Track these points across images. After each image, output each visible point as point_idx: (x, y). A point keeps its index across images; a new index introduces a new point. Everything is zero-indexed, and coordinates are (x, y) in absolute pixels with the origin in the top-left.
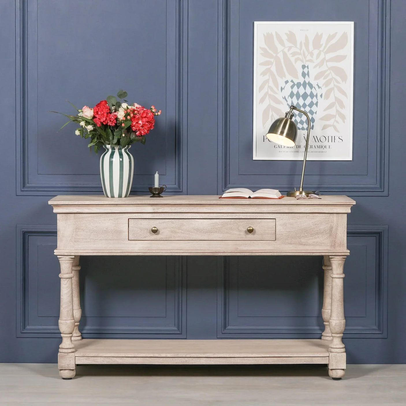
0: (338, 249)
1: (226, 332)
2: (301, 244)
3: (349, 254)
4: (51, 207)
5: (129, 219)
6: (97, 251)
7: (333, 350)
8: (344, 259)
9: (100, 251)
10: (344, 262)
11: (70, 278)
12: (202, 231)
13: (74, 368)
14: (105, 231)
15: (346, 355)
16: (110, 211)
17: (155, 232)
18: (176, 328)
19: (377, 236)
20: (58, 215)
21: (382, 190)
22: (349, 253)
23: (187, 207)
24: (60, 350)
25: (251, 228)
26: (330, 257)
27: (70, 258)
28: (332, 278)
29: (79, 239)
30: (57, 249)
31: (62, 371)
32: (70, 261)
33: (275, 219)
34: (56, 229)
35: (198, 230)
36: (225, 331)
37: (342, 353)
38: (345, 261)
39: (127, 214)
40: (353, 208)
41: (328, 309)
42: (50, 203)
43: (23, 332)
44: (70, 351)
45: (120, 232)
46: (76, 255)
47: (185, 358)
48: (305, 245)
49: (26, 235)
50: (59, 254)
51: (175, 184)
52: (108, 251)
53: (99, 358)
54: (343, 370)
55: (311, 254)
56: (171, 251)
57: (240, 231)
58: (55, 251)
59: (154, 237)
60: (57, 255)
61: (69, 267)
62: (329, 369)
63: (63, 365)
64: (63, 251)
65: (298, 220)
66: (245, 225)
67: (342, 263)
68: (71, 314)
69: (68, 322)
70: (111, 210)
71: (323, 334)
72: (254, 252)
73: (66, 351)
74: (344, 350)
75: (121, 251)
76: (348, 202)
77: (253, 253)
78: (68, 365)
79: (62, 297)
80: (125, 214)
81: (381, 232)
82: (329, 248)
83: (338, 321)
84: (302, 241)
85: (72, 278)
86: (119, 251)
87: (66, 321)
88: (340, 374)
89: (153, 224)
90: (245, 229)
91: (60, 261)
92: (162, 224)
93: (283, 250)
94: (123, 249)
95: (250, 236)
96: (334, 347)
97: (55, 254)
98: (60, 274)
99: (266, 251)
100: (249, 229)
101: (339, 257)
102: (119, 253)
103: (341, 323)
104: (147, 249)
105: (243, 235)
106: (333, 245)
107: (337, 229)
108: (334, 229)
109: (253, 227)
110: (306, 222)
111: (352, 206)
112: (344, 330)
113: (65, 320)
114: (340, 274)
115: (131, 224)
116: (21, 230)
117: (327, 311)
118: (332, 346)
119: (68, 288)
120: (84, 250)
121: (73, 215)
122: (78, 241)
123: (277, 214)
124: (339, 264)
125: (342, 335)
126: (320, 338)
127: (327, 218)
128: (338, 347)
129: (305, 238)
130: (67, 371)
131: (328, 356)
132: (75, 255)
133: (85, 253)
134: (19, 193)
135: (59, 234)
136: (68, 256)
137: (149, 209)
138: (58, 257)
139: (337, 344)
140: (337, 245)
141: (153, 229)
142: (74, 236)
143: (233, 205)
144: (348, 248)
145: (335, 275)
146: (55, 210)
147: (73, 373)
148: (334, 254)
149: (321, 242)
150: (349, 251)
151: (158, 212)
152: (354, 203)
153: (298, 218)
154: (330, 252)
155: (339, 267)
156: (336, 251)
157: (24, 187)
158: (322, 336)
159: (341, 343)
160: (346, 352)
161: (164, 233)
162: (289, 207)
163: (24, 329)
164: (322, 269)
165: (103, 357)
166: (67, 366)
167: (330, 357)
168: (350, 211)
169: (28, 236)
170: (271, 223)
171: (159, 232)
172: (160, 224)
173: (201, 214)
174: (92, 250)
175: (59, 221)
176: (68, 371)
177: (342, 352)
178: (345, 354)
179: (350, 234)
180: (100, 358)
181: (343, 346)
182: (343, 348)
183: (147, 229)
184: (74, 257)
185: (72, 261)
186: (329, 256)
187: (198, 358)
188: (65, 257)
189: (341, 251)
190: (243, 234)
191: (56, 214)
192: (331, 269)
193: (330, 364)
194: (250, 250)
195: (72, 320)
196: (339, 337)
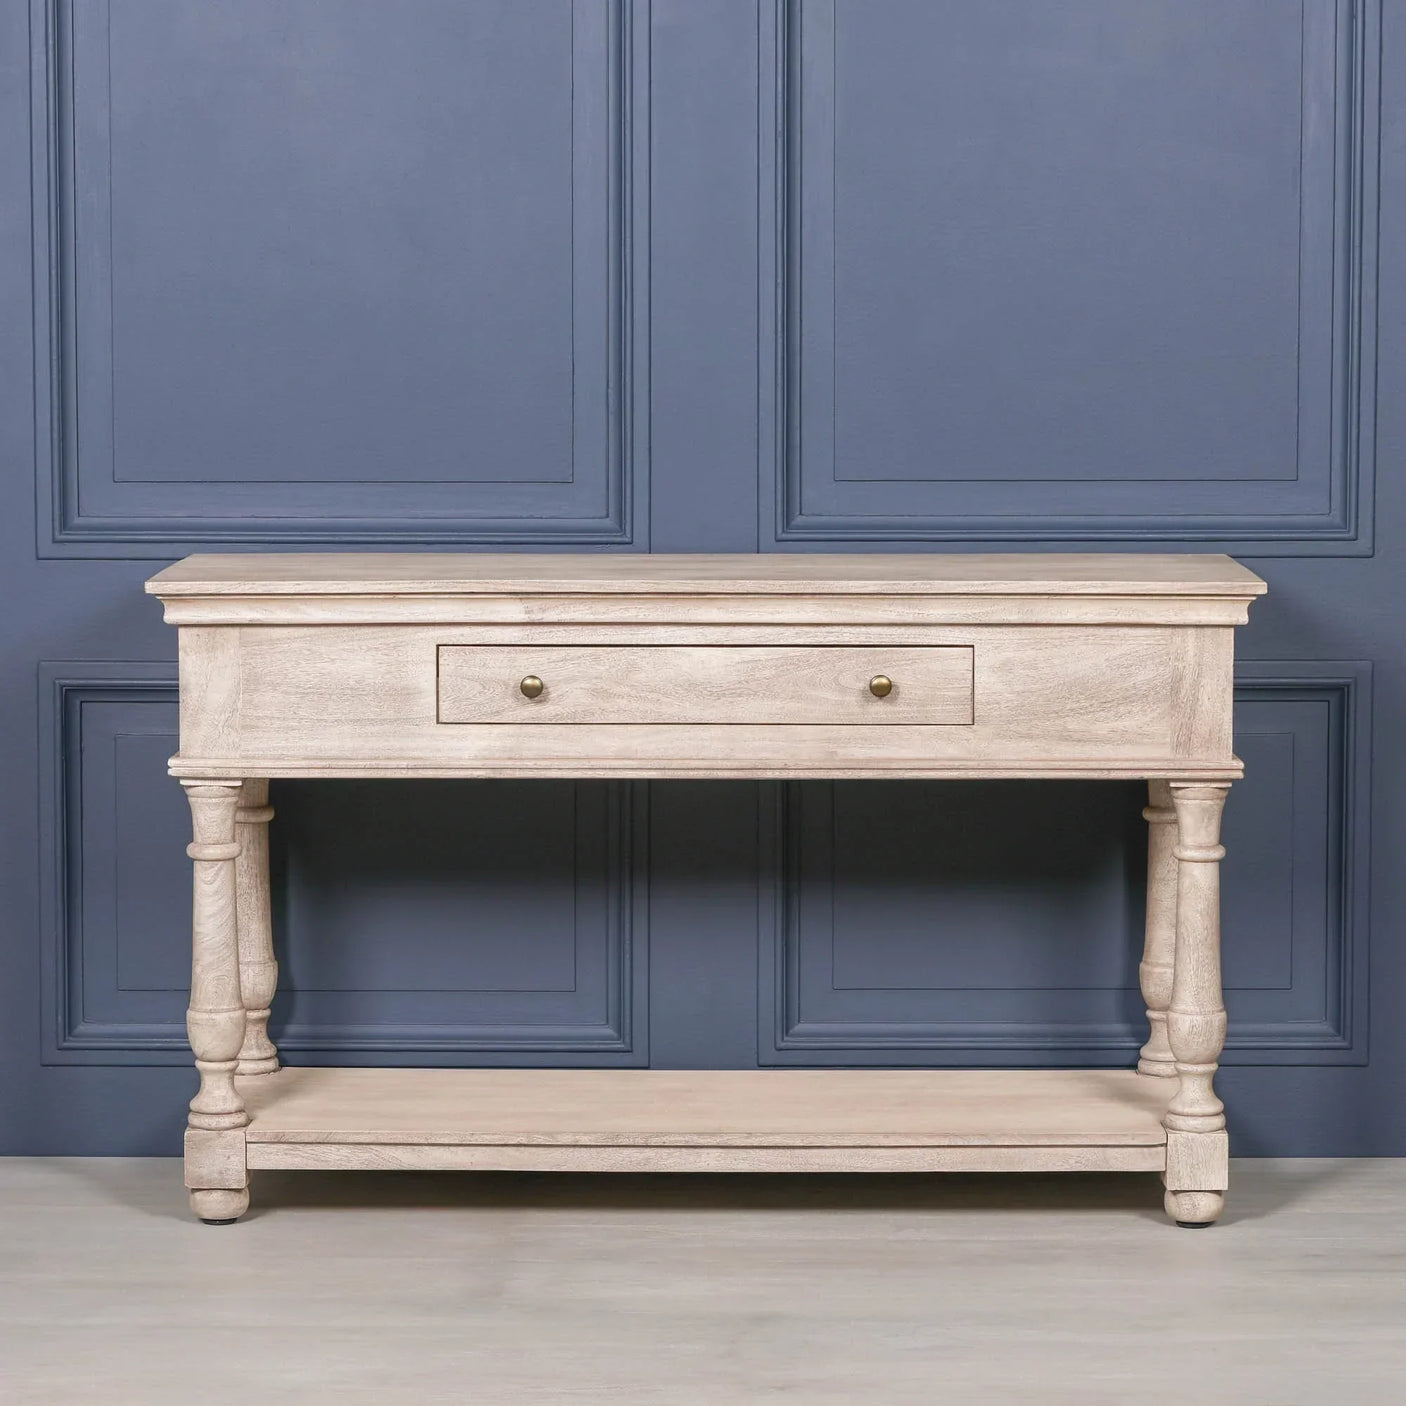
0: (1199, 757)
1: (790, 1044)
2: (1065, 737)
3: (1240, 775)
4: (156, 605)
5: (438, 646)
6: (324, 763)
7: (1180, 1122)
8: (1224, 794)
9: (334, 763)
10: (1222, 803)
11: (229, 859)
12: (705, 689)
13: (243, 1185)
14: (352, 689)
15: (1227, 1141)
16: (369, 618)
17: (533, 692)
18: (609, 1031)
19: (1333, 698)
20: (181, 631)
21: (1352, 534)
22: (1243, 770)
23: (649, 605)
24: (193, 1119)
25: (884, 681)
26: (1172, 785)
27: (228, 787)
28: (1179, 860)
29: (258, 718)
30: (179, 756)
31: (198, 1195)
32: (230, 800)
33: (973, 646)
34: (174, 679)
35: (692, 688)
36: (789, 1042)
37: (1213, 1135)
38: (1227, 798)
39: (431, 628)
40: (1257, 607)
41: (1163, 965)
42: (151, 587)
43: (66, 1044)
44: (226, 1121)
45: (408, 694)
46: (248, 776)
47: (642, 1149)
48: (1080, 741)
49: (71, 698)
50: (187, 772)
51: (607, 516)
52: (362, 764)
53: (334, 1148)
54: (1218, 1192)
55: (1104, 775)
56: (594, 763)
57: (843, 690)
58: (171, 762)
59: (531, 710)
60: (178, 778)
61: (224, 821)
62: (1165, 1189)
63: (204, 1171)
64: (202, 762)
65: (1055, 649)
66: (860, 670)
67: (1215, 806)
68: (230, 989)
69: (222, 1018)
70: (371, 612)
71: (1144, 1051)
72: (894, 766)
73: (213, 1122)
74: (1219, 1121)
75: (412, 763)
76: (1240, 586)
77: (889, 772)
78: (221, 1173)
79: (197, 928)
80: (426, 628)
81: (1348, 686)
82: (1166, 752)
83: (1199, 1018)
84: (1070, 727)
85: (234, 859)
86: (404, 764)
87: (213, 1016)
88: (1206, 1206)
89: (529, 665)
90: (863, 685)
91: (191, 800)
92: (560, 664)
93: (999, 760)
94: (416, 754)
95: (880, 709)
96: (1187, 1110)
97: (170, 772)
98: (190, 846)
99: (937, 764)
100: (875, 682)
101: (1202, 785)
102: (404, 772)
103: (1211, 1026)
104: (506, 755)
105: (853, 704)
106: (1183, 742)
107: (1196, 685)
108: (1187, 684)
109: (892, 675)
110: (1085, 657)
111: (1254, 598)
112: (1220, 1049)
113: (211, 1011)
114: (1208, 848)
115: (446, 662)
116: (54, 683)
117: (1157, 970)
118: (1179, 1108)
119: (217, 898)
120: (279, 759)
121: (236, 632)
122: (252, 727)
123: (979, 629)
124: (1205, 810)
125: (1213, 1067)
126: (1133, 1066)
127: (1162, 642)
128: (1197, 1110)
129: (1081, 714)
130: (216, 1196)
131: (1162, 1145)
132: (245, 776)
133: (279, 771)
134: (47, 548)
135: (188, 700)
136: (219, 779)
137: (514, 611)
138: (182, 782)
139: (1196, 1101)
140: (1195, 740)
141: (529, 682)
142: (240, 705)
143: (817, 596)
144: (1239, 751)
145: (1191, 849)
146: (171, 616)
147: (240, 1203)
148: (1186, 775)
149: (1140, 731)
150: (1241, 765)
151: (544, 621)
152: (1262, 588)
153: (1057, 642)
154: (1172, 766)
155: (1203, 819)
156: (1193, 765)
157: (65, 524)
158: (1140, 1057)
159: (1210, 1094)
160: (1229, 1127)
161: (565, 699)
162: (1019, 602)
163: (69, 1033)
164: (1143, 818)
165: (349, 1144)
166: (216, 1176)
167: (1169, 1147)
168: (1247, 616)
169: (82, 702)
170: (958, 660)
171: (548, 693)
172: (553, 665)
173: (699, 629)
174: (304, 759)
175: (185, 652)
176: (220, 1193)
177: (1215, 1127)
178: (1224, 1137)
179: (1244, 692)
180: (337, 1146)
181: (1218, 1106)
182: (1217, 1114)
183: (506, 685)
184: (239, 783)
185: (234, 799)
186: (1168, 781)
187: (691, 1151)
188: (207, 783)
189: (1212, 765)
190: (852, 699)
191: (175, 628)
192: (1176, 822)
193: (1168, 1171)
194: (879, 760)
195: (235, 1010)
196: (1202, 1075)
